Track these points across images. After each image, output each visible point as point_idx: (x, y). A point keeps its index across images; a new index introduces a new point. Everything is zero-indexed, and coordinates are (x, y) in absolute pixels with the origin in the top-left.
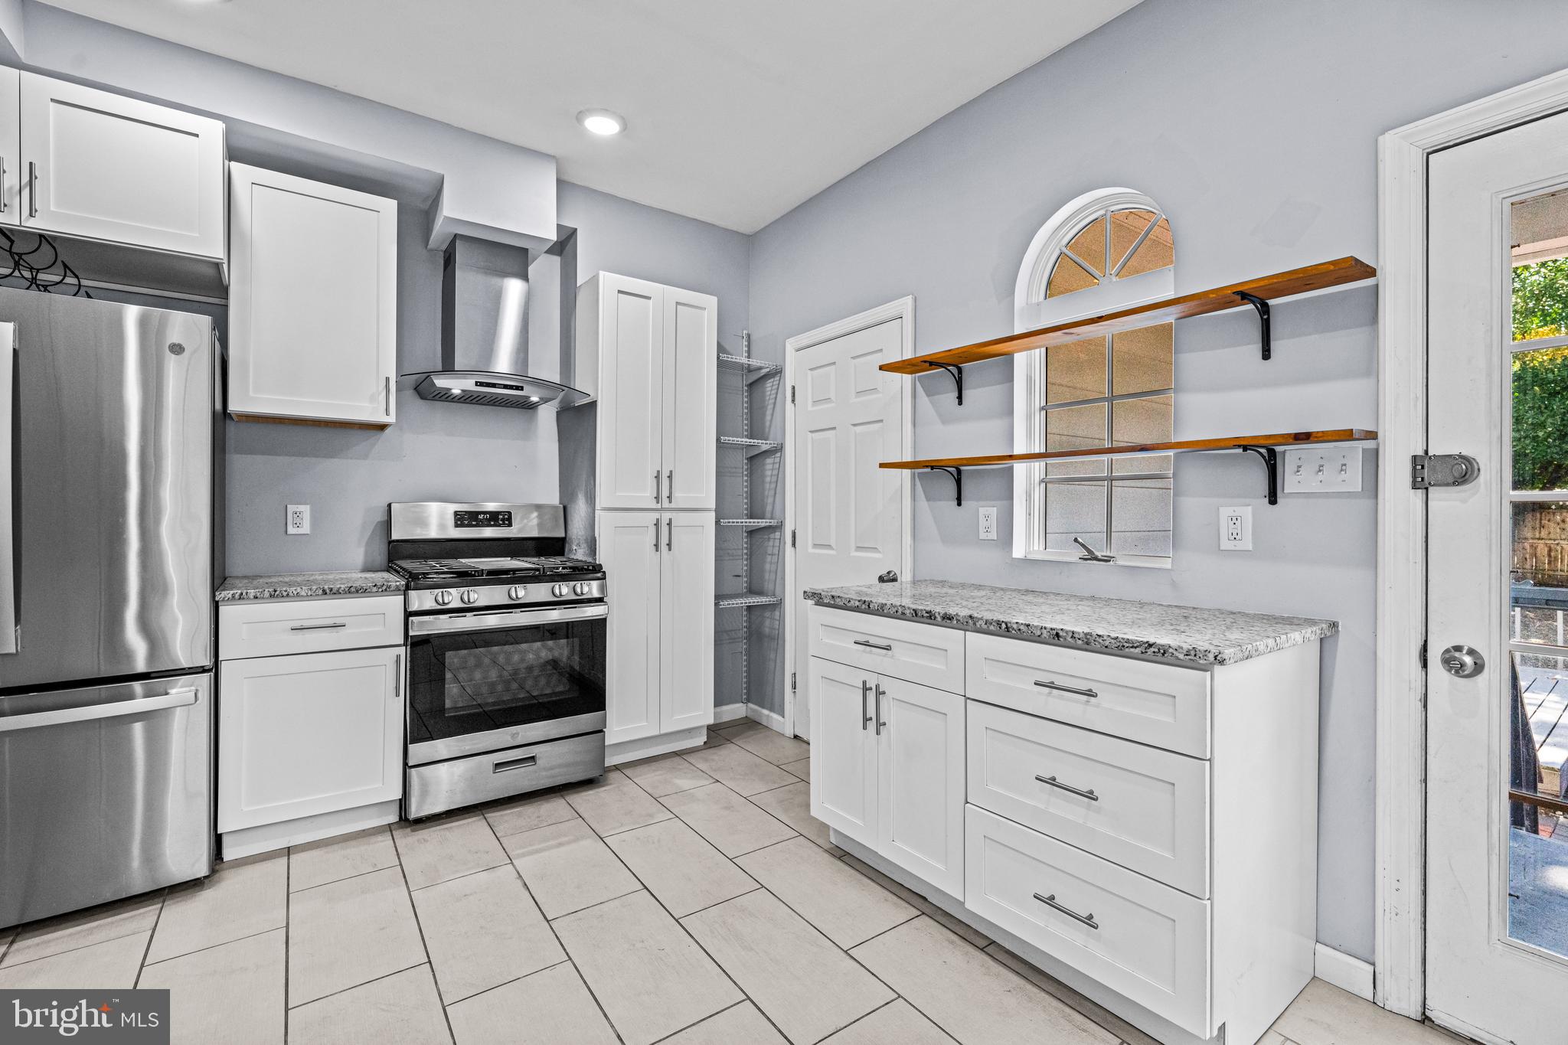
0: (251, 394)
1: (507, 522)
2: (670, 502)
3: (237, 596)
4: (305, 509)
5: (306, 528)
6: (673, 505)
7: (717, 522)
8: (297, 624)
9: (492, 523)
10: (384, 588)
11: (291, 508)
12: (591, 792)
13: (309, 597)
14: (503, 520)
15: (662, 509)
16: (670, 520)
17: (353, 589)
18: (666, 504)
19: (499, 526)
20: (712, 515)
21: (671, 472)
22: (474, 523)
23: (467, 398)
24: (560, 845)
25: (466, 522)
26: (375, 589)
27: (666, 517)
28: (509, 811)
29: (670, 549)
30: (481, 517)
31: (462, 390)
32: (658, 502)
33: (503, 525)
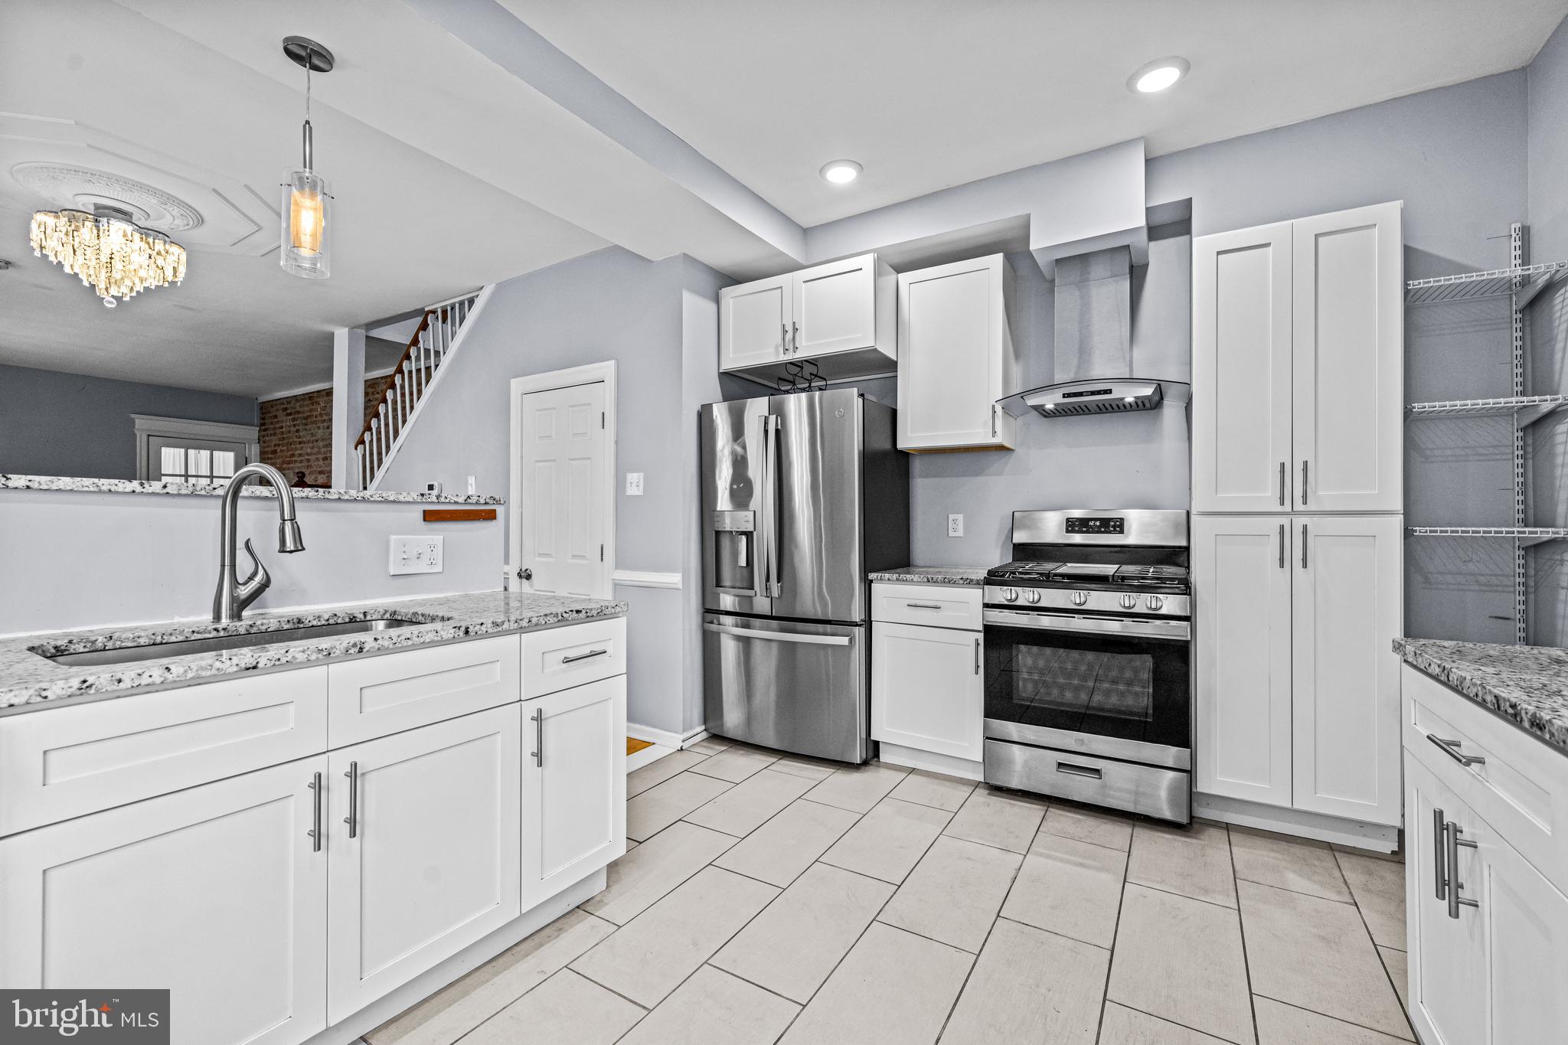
0: (909, 434)
1: (1118, 529)
2: (1305, 502)
3: (879, 578)
4: (960, 517)
5: (960, 533)
6: (1312, 506)
7: (1408, 533)
8: (913, 602)
9: (1103, 530)
10: (968, 581)
11: (951, 517)
12: (1167, 836)
13: (919, 583)
14: (1114, 527)
15: (1293, 512)
16: (1305, 527)
17: (946, 580)
18: (1299, 506)
19: (1110, 532)
20: (1398, 521)
21: (1306, 463)
22: (1084, 529)
23: (1060, 412)
24: (1082, 865)
25: (1077, 529)
26: (961, 582)
27: (1299, 522)
28: (1069, 814)
29: (1305, 565)
30: (1091, 523)
31: (1055, 405)
32: (1282, 503)
33: (1115, 532)
